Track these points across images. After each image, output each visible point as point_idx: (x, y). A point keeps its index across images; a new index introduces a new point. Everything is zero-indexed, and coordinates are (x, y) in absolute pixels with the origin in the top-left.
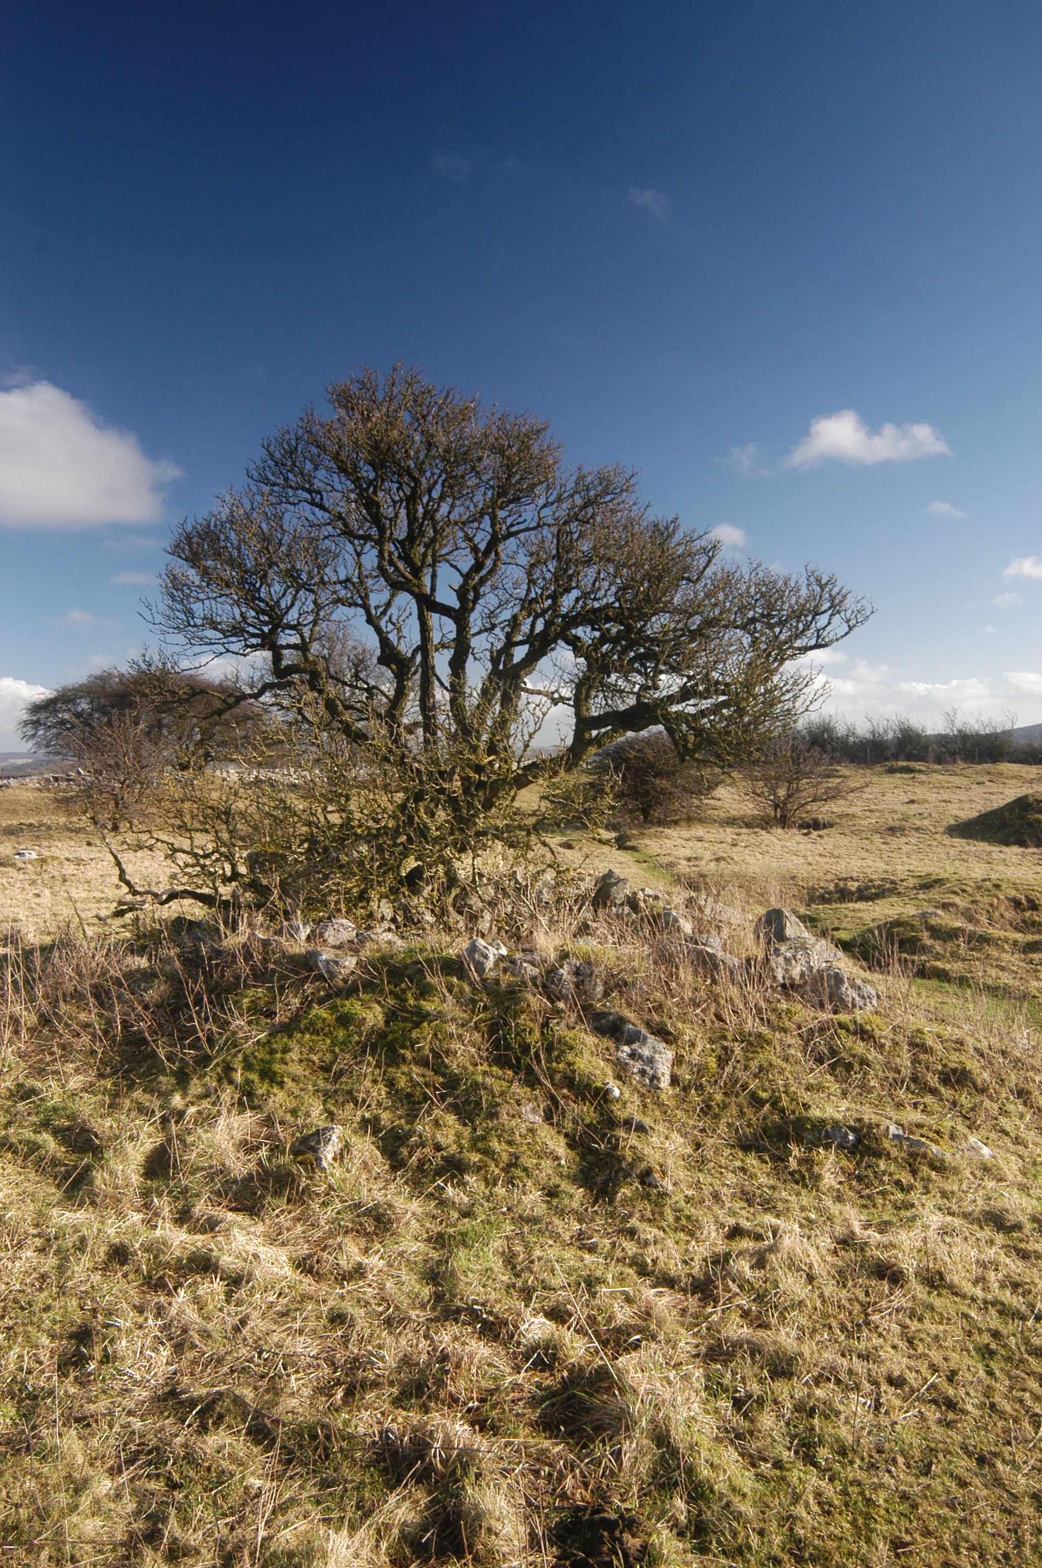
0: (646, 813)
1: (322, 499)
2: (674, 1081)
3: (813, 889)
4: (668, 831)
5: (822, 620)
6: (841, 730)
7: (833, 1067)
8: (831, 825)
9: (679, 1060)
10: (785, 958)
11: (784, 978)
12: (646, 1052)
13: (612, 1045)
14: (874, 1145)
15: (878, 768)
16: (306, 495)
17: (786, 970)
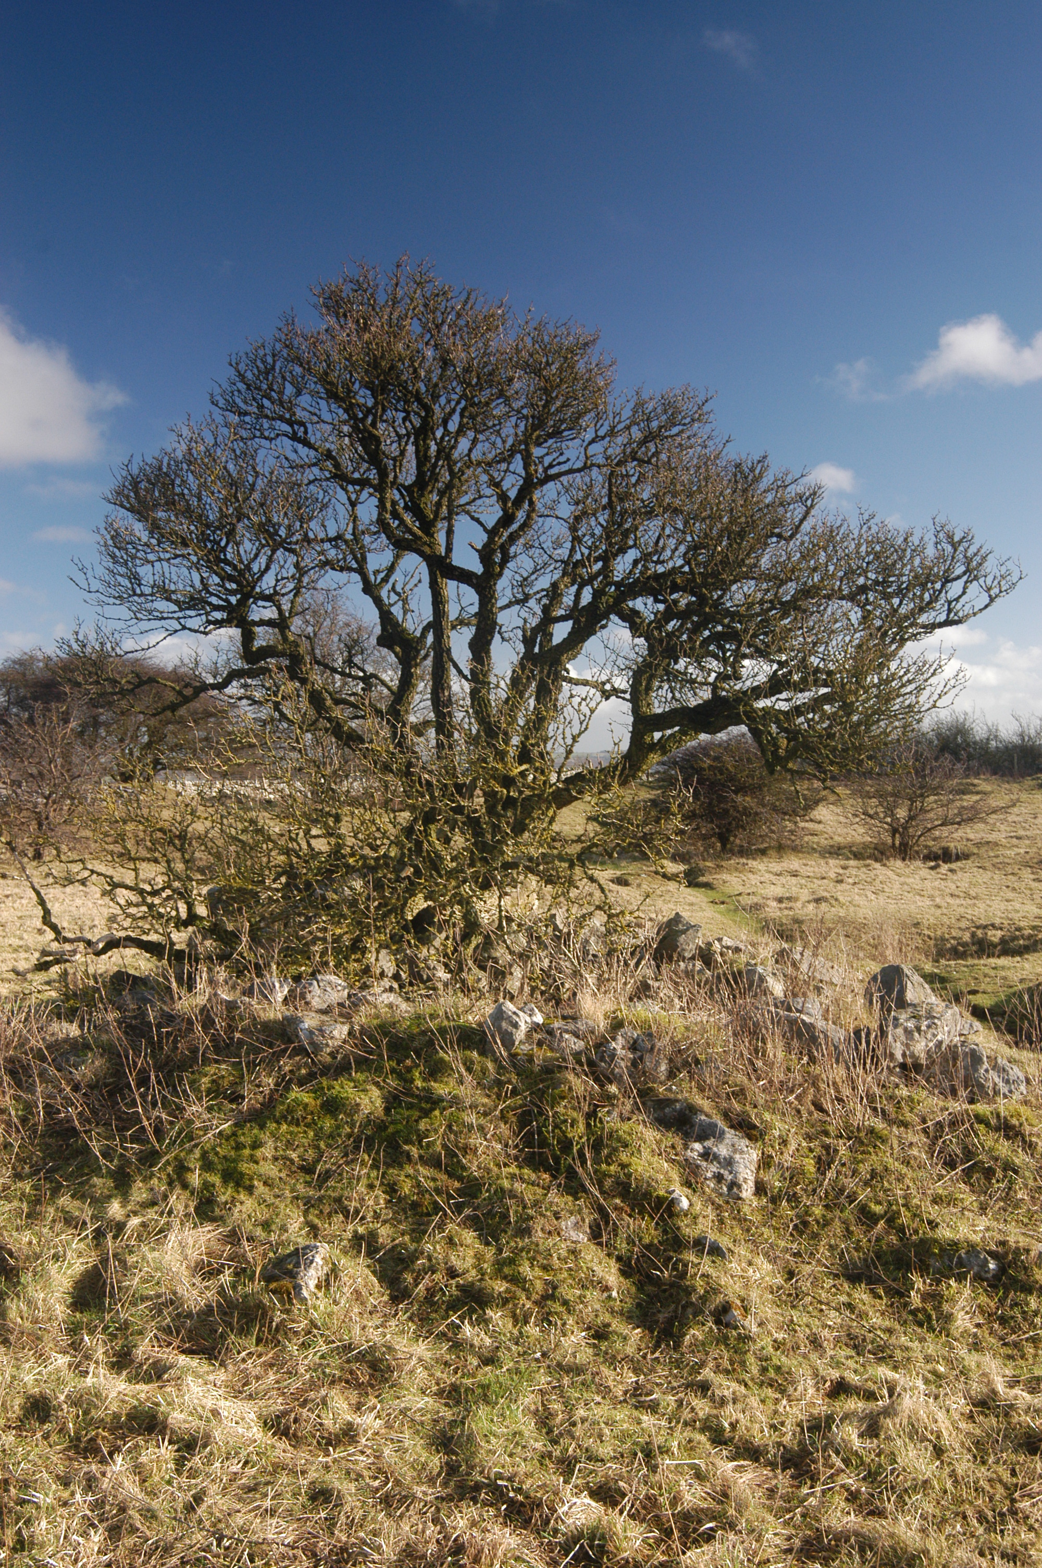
0: (724, 840)
1: (306, 432)
2: (760, 1189)
3: (943, 939)
4: (752, 863)
5: (955, 589)
6: (979, 732)
7: (968, 1173)
8: (966, 856)
9: (765, 1162)
10: (906, 1030)
11: (904, 1055)
12: (723, 1151)
13: (678, 1141)
14: (1022, 1276)
15: (1029, 782)
16: (286, 428)
17: (907, 1046)
